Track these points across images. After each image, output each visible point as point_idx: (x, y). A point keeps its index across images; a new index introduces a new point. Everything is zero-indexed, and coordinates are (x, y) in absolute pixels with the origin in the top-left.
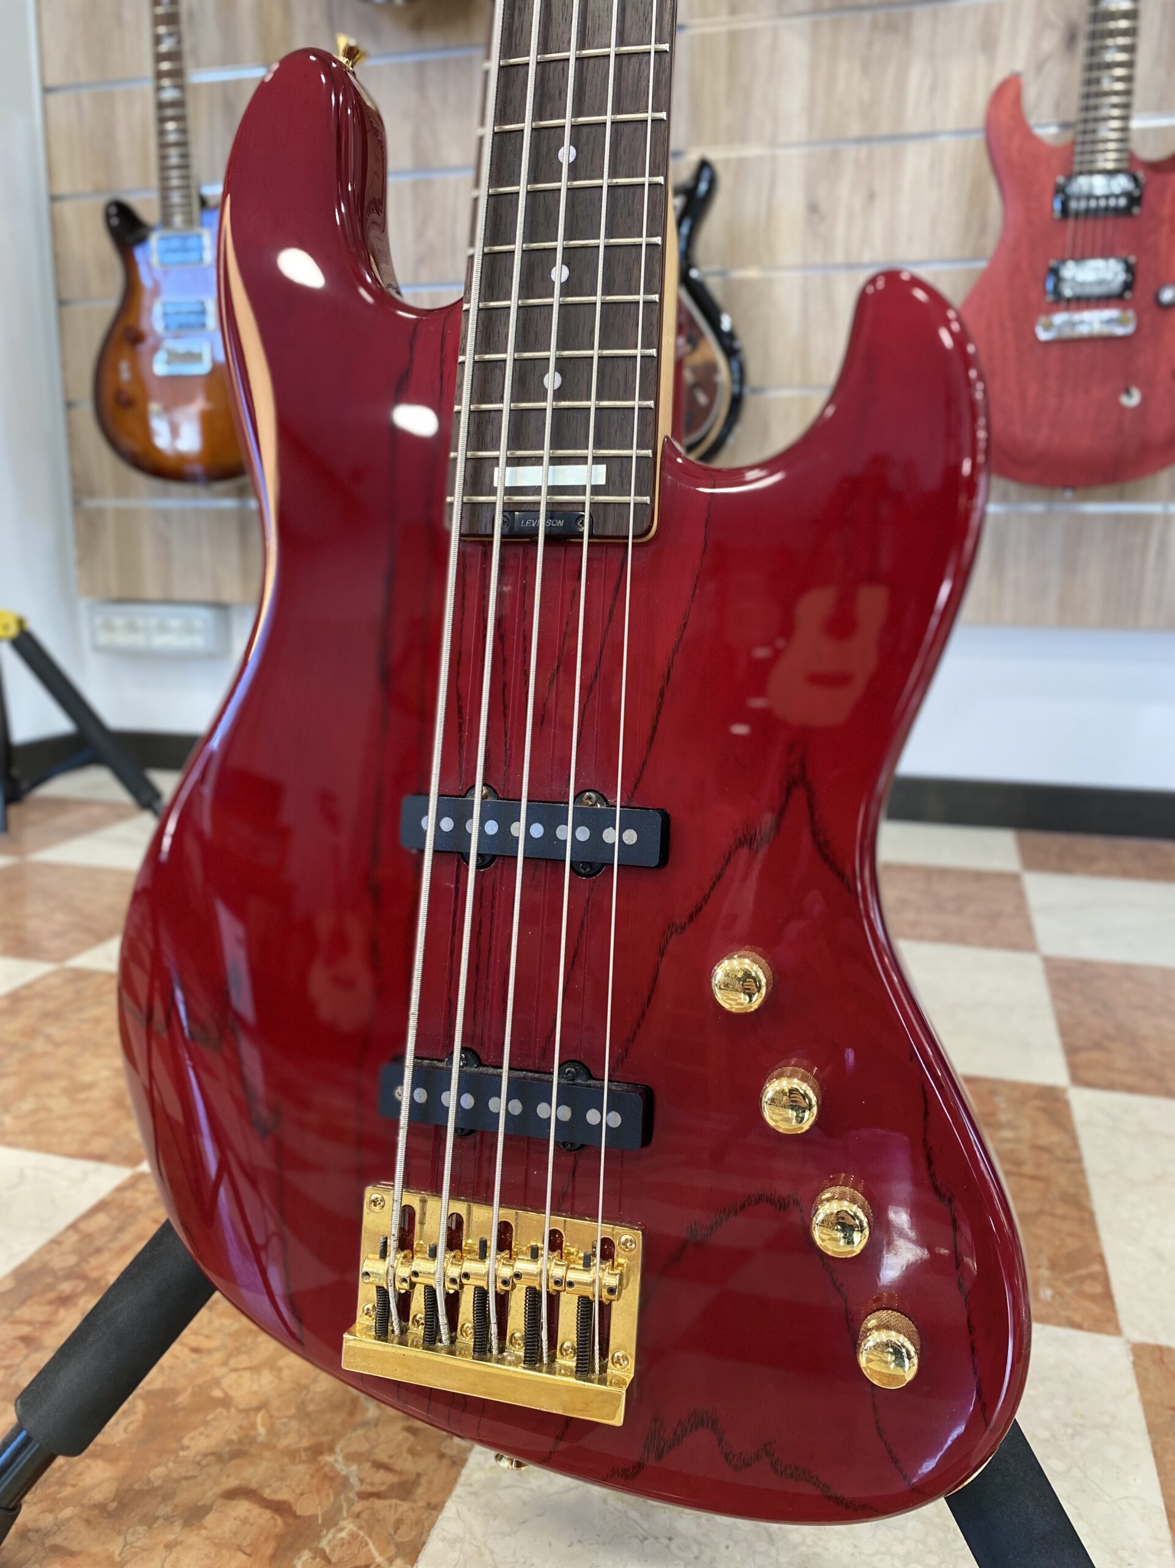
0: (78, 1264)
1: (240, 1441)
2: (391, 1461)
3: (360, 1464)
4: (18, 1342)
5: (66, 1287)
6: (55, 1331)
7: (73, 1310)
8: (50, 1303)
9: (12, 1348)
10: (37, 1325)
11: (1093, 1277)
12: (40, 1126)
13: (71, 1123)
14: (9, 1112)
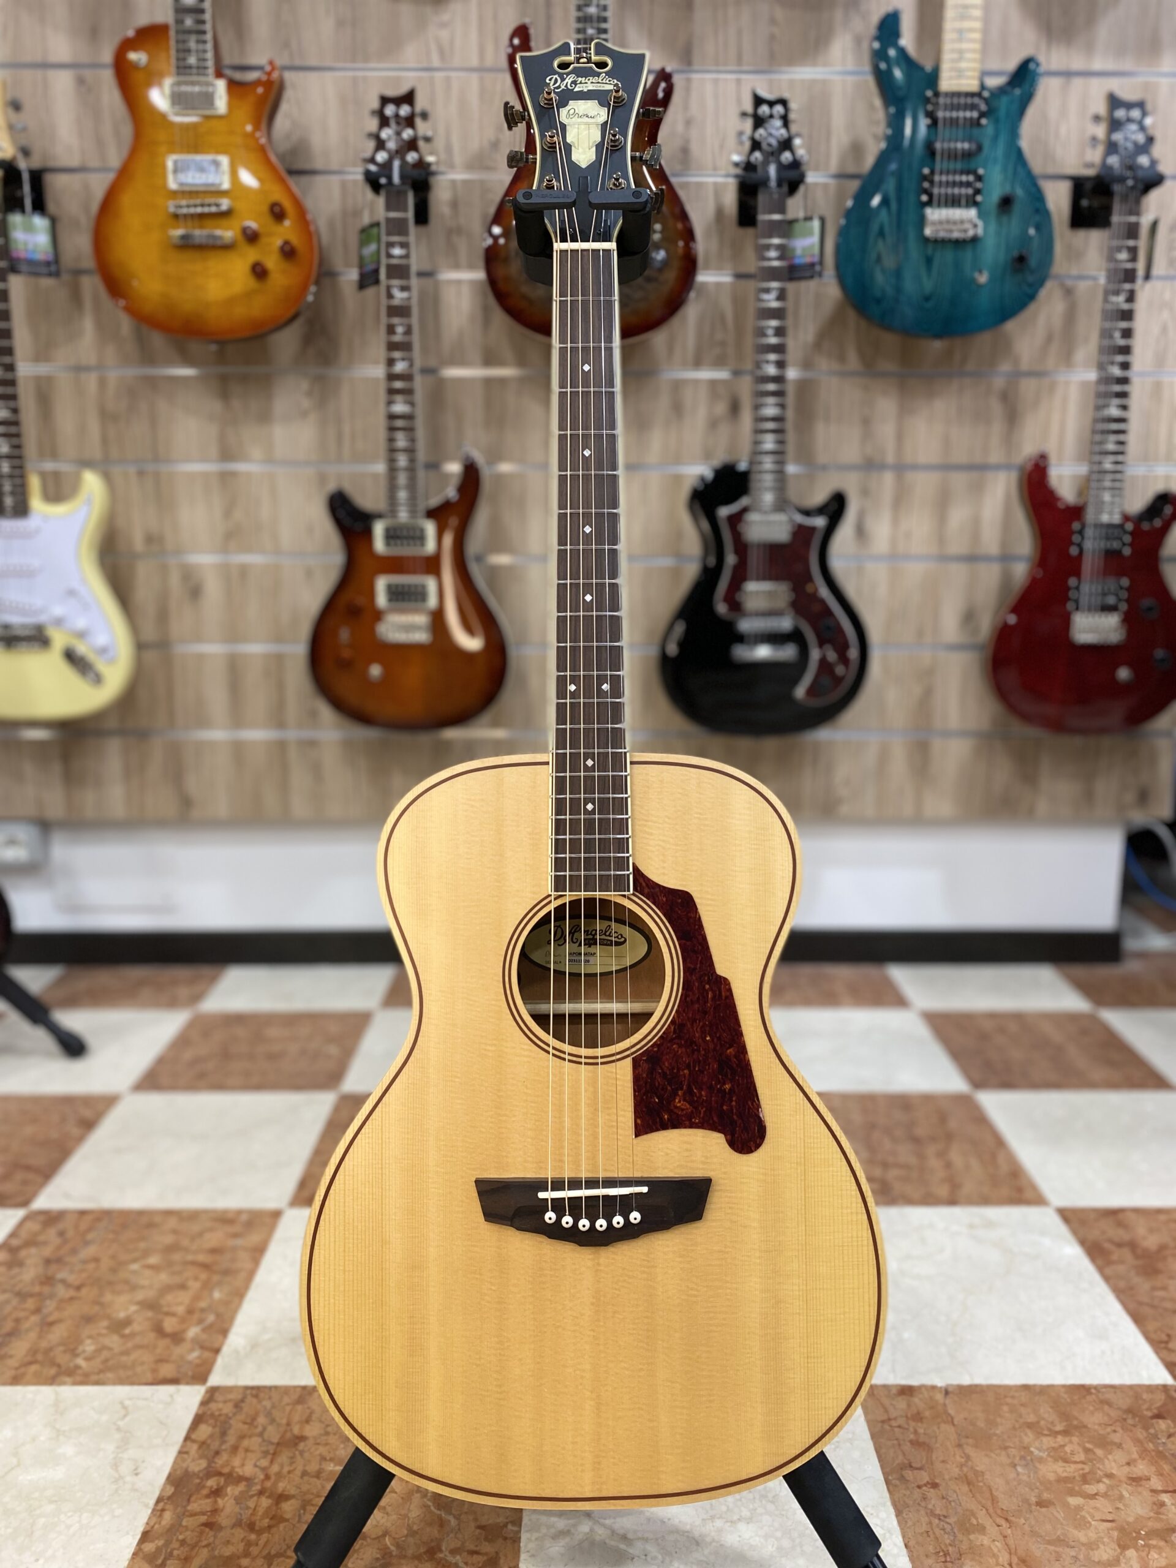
0: (209, 1466)
1: (383, 1558)
2: (477, 1549)
3: (460, 1555)
4: (202, 1528)
5: (212, 1483)
6: (222, 1514)
7: (226, 1498)
8: (208, 1496)
9: (202, 1533)
10: (209, 1513)
12: (111, 1363)
13: (133, 1356)
14: (77, 1355)
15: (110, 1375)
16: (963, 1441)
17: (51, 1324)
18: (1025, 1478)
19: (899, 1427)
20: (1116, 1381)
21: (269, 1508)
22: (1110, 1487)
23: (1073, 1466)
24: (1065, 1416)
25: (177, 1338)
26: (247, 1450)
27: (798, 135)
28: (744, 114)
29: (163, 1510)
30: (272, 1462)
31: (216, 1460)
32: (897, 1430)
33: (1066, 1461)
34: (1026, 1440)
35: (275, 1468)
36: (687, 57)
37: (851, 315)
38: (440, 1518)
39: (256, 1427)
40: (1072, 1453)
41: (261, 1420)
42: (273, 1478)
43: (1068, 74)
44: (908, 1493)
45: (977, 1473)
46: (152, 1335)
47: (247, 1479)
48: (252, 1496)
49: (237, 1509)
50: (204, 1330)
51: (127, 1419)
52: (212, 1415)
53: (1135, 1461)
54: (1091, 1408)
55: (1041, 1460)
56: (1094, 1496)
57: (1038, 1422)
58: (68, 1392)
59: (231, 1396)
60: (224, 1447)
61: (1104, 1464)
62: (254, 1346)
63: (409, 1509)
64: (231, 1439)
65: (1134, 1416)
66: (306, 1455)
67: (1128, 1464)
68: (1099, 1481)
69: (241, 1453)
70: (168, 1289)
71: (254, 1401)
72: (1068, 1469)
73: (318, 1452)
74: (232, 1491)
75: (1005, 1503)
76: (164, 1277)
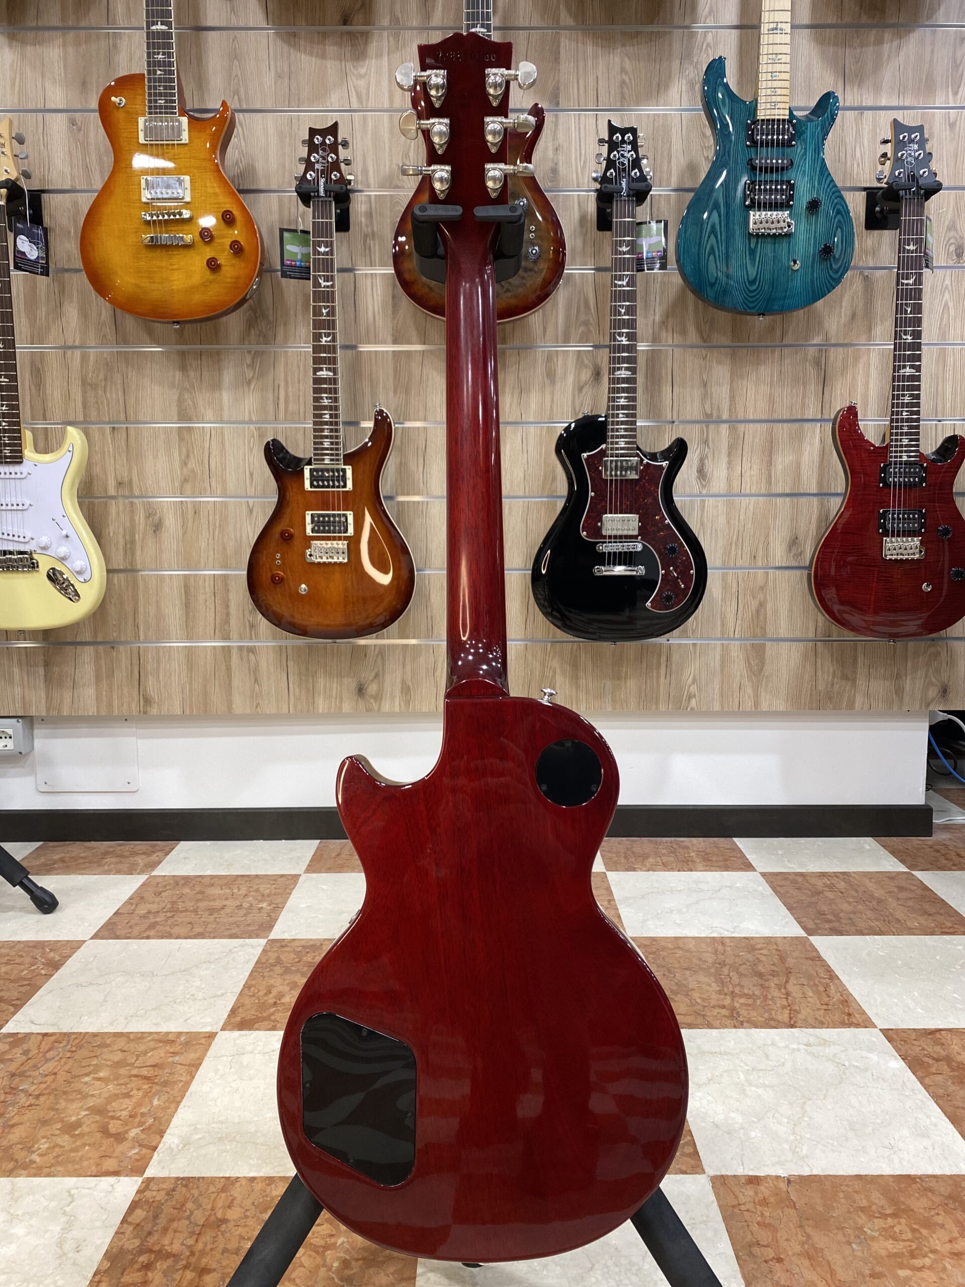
0: (142, 1244)
5: (143, 1259)
7: (155, 1272)
8: (139, 1270)
11: (687, 1144)
12: (61, 1158)
13: (80, 1154)
14: (33, 1152)
15: (59, 1168)
16: (805, 1222)
17: (13, 1126)
18: (859, 1254)
19: (748, 1210)
20: (938, 1172)
21: (192, 1280)
22: (935, 1261)
23: (901, 1243)
24: (893, 1201)
25: (120, 1138)
27: (645, 157)
28: (601, 141)
29: (99, 1282)
30: (197, 1241)
31: (148, 1239)
32: (745, 1213)
33: (895, 1239)
34: (859, 1220)
35: (200, 1246)
36: (555, 98)
37: (690, 296)
39: (185, 1211)
40: (901, 1233)
41: (190, 1205)
42: (197, 1254)
43: (861, 109)
44: (756, 1267)
45: (816, 1249)
46: (99, 1135)
47: (174, 1256)
48: (178, 1270)
49: (165, 1280)
50: (142, 1131)
51: (74, 1203)
52: (147, 1201)
53: (956, 1239)
54: (917, 1195)
55: (873, 1238)
56: (920, 1269)
57: (870, 1207)
58: (22, 1182)
59: (164, 1186)
60: (155, 1228)
61: (929, 1242)
62: (186, 1143)
64: (162, 1221)
65: (955, 1201)
66: (228, 1235)
67: (950, 1241)
68: (925, 1256)
69: (170, 1234)
70: (116, 1097)
71: (184, 1189)
72: (897, 1246)
73: (238, 1233)
74: (161, 1265)
75: (842, 1275)
76: (111, 1088)
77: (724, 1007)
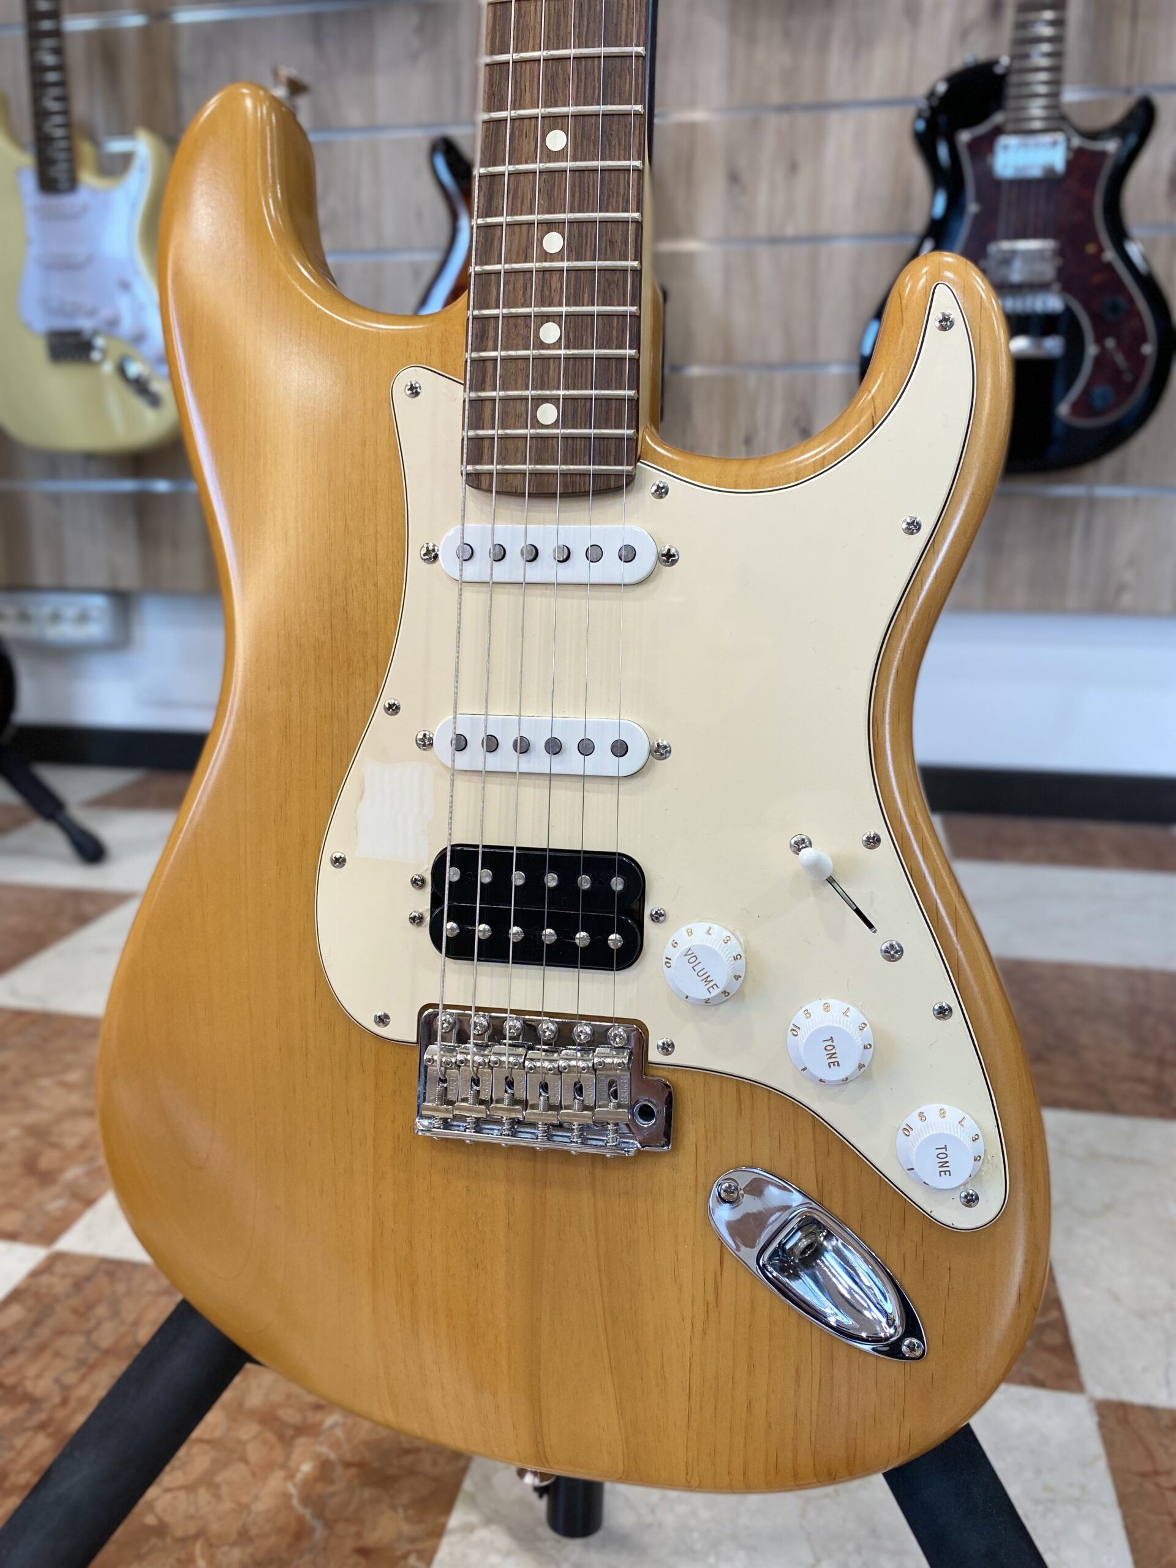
11: (1052, 1325)
21: (42, 1454)
25: (47, 1178)
26: (57, 1354)
30: (82, 1379)
32: (1169, 1495)
35: (83, 1390)
38: (300, 1520)
39: (89, 1320)
41: (101, 1311)
42: (72, 1404)
46: (17, 1171)
47: (34, 1402)
48: (25, 1430)
50: (88, 1173)
52: (37, 1294)
59: (78, 1270)
60: (26, 1344)
63: (256, 1498)
64: (44, 1333)
69: (46, 1357)
70: (73, 1113)
71: (106, 1280)
76: (75, 1099)
77: (1141, 1080)
